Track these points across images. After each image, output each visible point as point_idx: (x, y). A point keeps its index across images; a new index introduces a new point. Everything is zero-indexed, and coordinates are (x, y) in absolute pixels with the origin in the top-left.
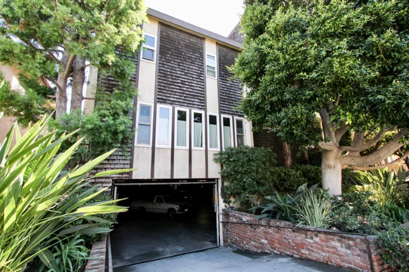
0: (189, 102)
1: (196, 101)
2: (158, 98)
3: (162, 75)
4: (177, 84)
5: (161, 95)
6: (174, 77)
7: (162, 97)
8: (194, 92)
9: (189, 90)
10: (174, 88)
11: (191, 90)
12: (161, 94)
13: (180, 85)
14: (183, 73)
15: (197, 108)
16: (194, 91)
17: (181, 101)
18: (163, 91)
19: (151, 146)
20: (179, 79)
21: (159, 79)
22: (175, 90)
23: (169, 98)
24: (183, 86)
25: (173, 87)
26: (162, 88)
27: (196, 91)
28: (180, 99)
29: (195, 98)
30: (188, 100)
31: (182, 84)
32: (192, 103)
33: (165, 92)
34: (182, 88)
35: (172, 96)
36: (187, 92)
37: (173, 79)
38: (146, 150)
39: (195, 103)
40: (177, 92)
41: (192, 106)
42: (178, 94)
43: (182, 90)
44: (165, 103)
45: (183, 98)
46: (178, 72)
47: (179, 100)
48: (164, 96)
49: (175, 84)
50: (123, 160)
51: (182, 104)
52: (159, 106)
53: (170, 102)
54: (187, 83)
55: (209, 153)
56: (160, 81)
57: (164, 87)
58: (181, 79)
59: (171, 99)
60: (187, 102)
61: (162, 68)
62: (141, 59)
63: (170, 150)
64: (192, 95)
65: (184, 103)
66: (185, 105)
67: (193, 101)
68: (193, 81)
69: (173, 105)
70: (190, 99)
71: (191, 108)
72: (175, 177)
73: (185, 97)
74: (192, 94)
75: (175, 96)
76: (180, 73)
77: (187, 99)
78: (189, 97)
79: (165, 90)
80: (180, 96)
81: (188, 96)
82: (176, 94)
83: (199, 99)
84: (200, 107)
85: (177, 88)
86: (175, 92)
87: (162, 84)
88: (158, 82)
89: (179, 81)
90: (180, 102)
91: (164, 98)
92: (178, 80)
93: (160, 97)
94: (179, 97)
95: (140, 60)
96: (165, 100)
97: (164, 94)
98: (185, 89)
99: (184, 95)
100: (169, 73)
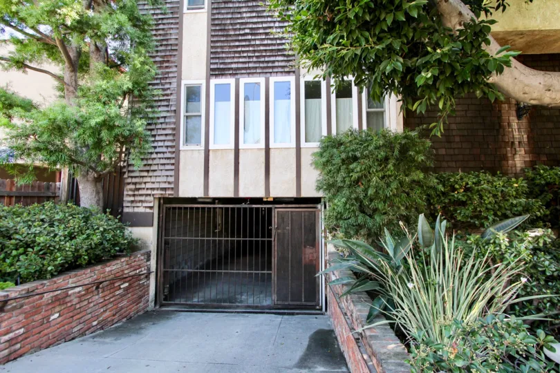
0: (265, 65)
1: (278, 61)
2: (212, 70)
3: (218, 28)
4: (243, 38)
5: (217, 63)
6: (238, 26)
7: (219, 66)
8: (274, 45)
9: (265, 42)
10: (238, 46)
11: (269, 42)
12: (217, 61)
13: (249, 37)
14: (254, 14)
15: (282, 72)
16: (274, 42)
17: (251, 65)
18: (221, 56)
19: (202, 147)
20: (248, 26)
21: (213, 36)
22: (239, 49)
23: (229, 66)
24: (253, 38)
25: (237, 44)
26: (219, 50)
27: (278, 42)
28: (249, 62)
29: (276, 56)
30: (263, 62)
31: (252, 34)
32: (270, 65)
33: (224, 55)
34: (253, 43)
35: (236, 60)
36: (262, 48)
37: (235, 30)
38: (196, 154)
39: (276, 64)
40: (243, 52)
41: (271, 70)
42: (245, 55)
43: (253, 46)
44: (222, 75)
45: (255, 59)
46: (244, 15)
47: (247, 66)
48: (221, 63)
49: (240, 38)
50: (166, 170)
51: (252, 71)
52: (214, 81)
53: (231, 72)
54: (261, 31)
55: (303, 151)
56: (215, 39)
57: (222, 47)
58: (250, 26)
59: (234, 66)
60: (261, 65)
61: (216, 17)
62: (185, 10)
63: (233, 151)
64: (272, 50)
65: (256, 68)
66: (258, 71)
67: (273, 62)
68: (272, 25)
69: (237, 77)
70: (267, 59)
71: (269, 75)
72: (242, 194)
73: (257, 57)
74: (271, 48)
75: (241, 60)
76: (248, 15)
77: (262, 59)
78: (264, 56)
79: (223, 52)
80: (249, 57)
81: (264, 54)
82: (242, 55)
83: (284, 55)
84: (287, 70)
85: (244, 43)
86: (239, 52)
87: (219, 44)
88: (212, 42)
89: (247, 31)
90: (249, 68)
91: (222, 66)
92: (244, 29)
93: (215, 66)
94: (247, 60)
95: (182, 14)
96: (224, 69)
97: (221, 61)
98: (258, 42)
99: (257, 54)
100: (228, 22)
